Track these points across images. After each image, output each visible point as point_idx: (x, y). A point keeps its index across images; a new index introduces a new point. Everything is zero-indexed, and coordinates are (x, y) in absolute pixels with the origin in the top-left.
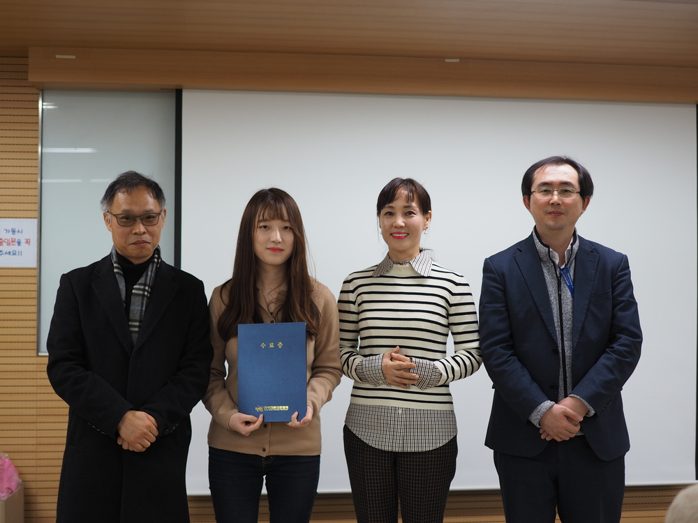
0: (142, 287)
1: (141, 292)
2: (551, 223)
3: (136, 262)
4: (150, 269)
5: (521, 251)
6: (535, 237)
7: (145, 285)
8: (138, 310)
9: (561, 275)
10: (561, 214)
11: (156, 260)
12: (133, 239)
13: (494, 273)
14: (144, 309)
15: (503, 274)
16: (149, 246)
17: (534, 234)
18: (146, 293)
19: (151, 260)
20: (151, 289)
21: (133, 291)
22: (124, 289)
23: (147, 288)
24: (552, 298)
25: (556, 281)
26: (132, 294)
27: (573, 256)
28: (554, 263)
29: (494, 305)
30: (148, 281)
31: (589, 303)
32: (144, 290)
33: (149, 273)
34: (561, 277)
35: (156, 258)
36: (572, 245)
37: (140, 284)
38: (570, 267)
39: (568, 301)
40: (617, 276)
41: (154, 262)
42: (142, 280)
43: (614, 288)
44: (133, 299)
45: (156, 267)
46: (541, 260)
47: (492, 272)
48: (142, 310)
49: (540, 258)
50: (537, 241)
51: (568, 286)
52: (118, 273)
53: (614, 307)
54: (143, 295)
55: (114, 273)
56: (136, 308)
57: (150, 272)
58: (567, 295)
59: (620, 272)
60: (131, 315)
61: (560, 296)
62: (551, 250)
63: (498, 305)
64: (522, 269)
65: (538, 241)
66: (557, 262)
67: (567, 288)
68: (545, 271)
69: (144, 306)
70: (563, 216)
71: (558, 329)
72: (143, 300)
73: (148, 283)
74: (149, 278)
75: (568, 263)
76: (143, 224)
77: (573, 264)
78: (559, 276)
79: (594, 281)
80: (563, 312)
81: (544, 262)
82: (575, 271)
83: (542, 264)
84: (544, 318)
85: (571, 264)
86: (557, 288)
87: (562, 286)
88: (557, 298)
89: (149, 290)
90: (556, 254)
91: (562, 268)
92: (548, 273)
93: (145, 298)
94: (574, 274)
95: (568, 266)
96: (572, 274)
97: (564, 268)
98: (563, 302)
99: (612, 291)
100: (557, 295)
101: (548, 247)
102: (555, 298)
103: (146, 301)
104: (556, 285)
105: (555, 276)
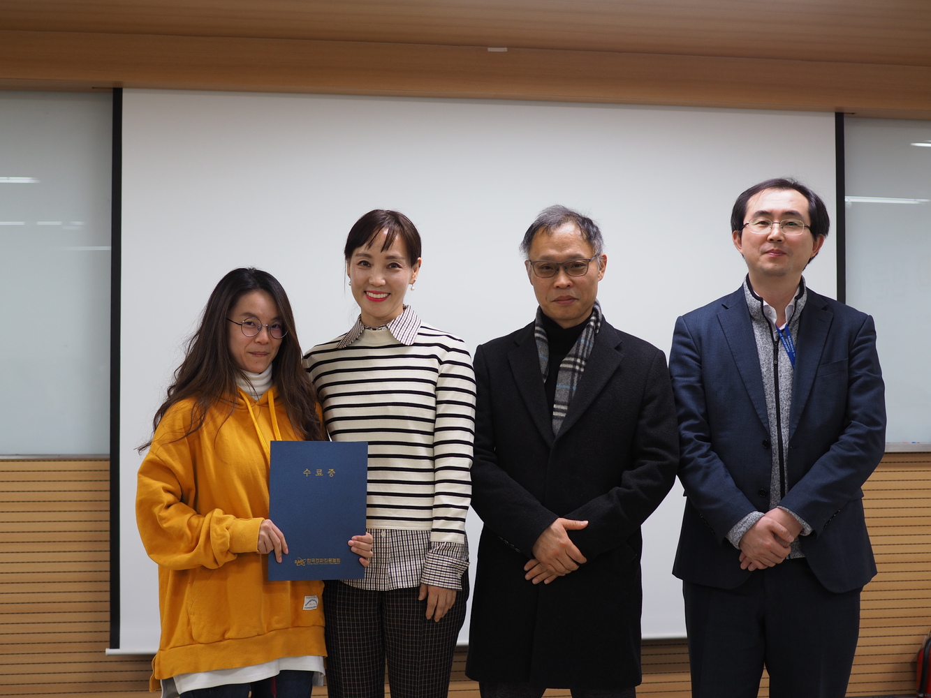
0: (573, 359)
1: (571, 366)
2: (769, 266)
3: (566, 325)
4: (584, 335)
5: (727, 308)
6: (746, 288)
7: (576, 356)
8: (567, 389)
9: (779, 338)
10: (784, 254)
11: (592, 324)
12: (555, 294)
13: (688, 337)
14: (574, 388)
15: (700, 339)
16: (578, 304)
17: (745, 283)
18: (577, 368)
19: (585, 324)
20: (586, 361)
21: (561, 366)
22: (547, 361)
23: (579, 361)
24: (764, 370)
25: (771, 347)
26: (559, 368)
27: (797, 315)
28: (769, 322)
29: (686, 379)
30: (581, 351)
31: (816, 376)
32: (575, 363)
33: (583, 341)
34: (778, 342)
36: (797, 298)
37: (570, 356)
38: (791, 329)
39: (787, 373)
40: (856, 341)
41: (590, 326)
42: (573, 351)
43: (851, 357)
44: (561, 375)
47: (685, 335)
48: (571, 391)
49: (751, 316)
50: (747, 292)
51: (789, 354)
53: (851, 382)
54: (574, 370)
55: (534, 339)
56: (564, 387)
57: (585, 340)
58: (786, 364)
59: (861, 335)
60: (557, 395)
61: (776, 366)
62: (765, 303)
63: (692, 379)
64: (726, 331)
65: (749, 292)
66: (774, 320)
67: (786, 356)
68: (758, 332)
69: (575, 384)
70: (785, 256)
71: (773, 412)
72: (573, 376)
73: (580, 354)
74: (581, 347)
75: (789, 323)
76: (567, 274)
77: (797, 326)
78: (776, 340)
79: (825, 346)
80: (780, 388)
81: (758, 322)
82: (798, 334)
83: (754, 324)
84: (752, 398)
85: (794, 325)
86: (772, 357)
87: (779, 353)
88: (772, 370)
89: (583, 363)
90: (773, 310)
91: (781, 328)
92: (761, 335)
93: (576, 375)
94: (797, 338)
95: (790, 327)
96: (794, 337)
97: (784, 330)
98: (779, 375)
99: (849, 360)
100: (772, 365)
101: (761, 300)
102: (769, 369)
103: (578, 378)
104: (772, 352)
105: (770, 340)
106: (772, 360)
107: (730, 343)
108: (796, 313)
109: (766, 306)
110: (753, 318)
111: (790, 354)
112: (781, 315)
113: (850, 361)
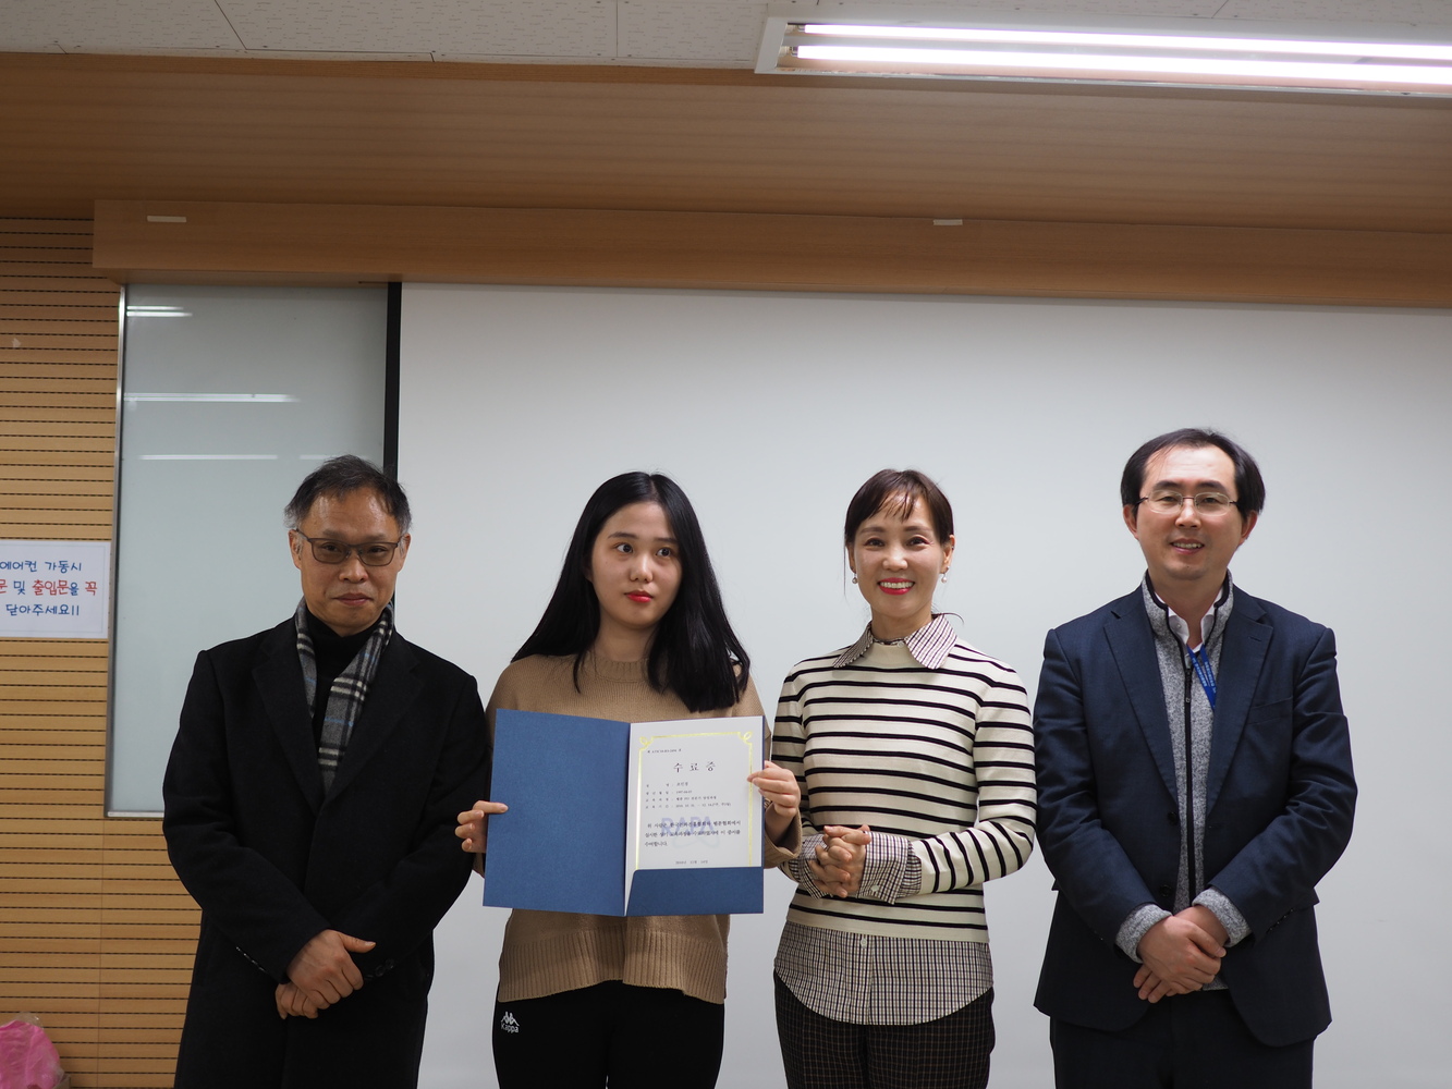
0: (351, 682)
1: (347, 692)
2: (1178, 565)
3: (341, 632)
4: (369, 647)
5: (1118, 618)
6: (1145, 590)
7: (356, 677)
8: (339, 725)
9: (1193, 666)
11: (383, 631)
12: (339, 590)
13: (1062, 660)
14: (351, 724)
15: (1079, 661)
16: (371, 605)
17: (1144, 583)
18: (357, 694)
19: (372, 631)
20: (368, 686)
21: (333, 689)
22: (314, 683)
23: (360, 684)
24: (1170, 711)
25: (1180, 678)
26: (329, 693)
27: (1219, 630)
28: (1179, 640)
29: (1057, 721)
30: (363, 670)
31: (1246, 723)
32: (354, 688)
33: (367, 655)
34: (1191, 670)
35: (382, 627)
36: (1217, 605)
37: (347, 676)
38: (1211, 650)
39: (1204, 717)
40: (1305, 671)
41: (379, 634)
42: (351, 668)
43: (1297, 695)
44: (332, 704)
45: (383, 646)
46: (1154, 634)
47: (1057, 657)
48: (346, 727)
49: (1154, 632)
50: (1147, 596)
51: (1205, 689)
52: (304, 651)
53: (1296, 732)
54: (352, 698)
55: (297, 652)
56: (336, 721)
57: (369, 655)
58: (1201, 703)
59: (1313, 662)
60: (325, 734)
61: (1188, 706)
62: (1171, 613)
63: (1069, 721)
64: (1116, 651)
65: (1149, 596)
66: (1185, 639)
67: (1203, 692)
68: (1162, 656)
69: (352, 719)
71: (1181, 773)
72: (350, 706)
73: (363, 674)
74: (365, 664)
75: (1207, 642)
76: (362, 563)
77: (1219, 645)
78: (1188, 667)
79: (1259, 678)
80: (1193, 738)
81: (1161, 639)
82: (1220, 659)
83: (1157, 643)
84: (1153, 750)
85: (1215, 645)
86: (1182, 692)
87: (1193, 686)
88: (1183, 711)
89: (365, 689)
90: (1183, 623)
91: (1195, 651)
92: (1167, 660)
93: (355, 704)
94: (1220, 664)
95: (1208, 648)
96: (1214, 664)
97: (1198, 652)
98: (1192, 719)
99: (1294, 699)
100: (1182, 704)
101: (1164, 607)
102: (1177, 710)
103: (357, 710)
104: (1182, 684)
105: (1181, 667)
106: (1182, 697)
107: (1121, 669)
108: (1217, 627)
109: (1173, 617)
110: (1157, 636)
111: (1208, 690)
112: (1195, 632)
113: (1296, 702)
